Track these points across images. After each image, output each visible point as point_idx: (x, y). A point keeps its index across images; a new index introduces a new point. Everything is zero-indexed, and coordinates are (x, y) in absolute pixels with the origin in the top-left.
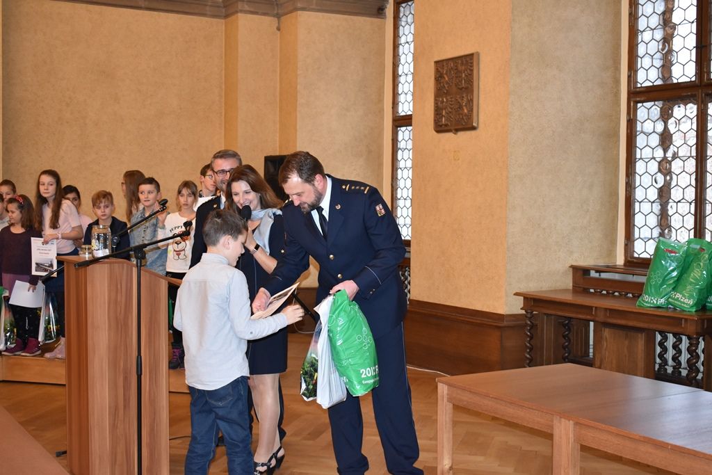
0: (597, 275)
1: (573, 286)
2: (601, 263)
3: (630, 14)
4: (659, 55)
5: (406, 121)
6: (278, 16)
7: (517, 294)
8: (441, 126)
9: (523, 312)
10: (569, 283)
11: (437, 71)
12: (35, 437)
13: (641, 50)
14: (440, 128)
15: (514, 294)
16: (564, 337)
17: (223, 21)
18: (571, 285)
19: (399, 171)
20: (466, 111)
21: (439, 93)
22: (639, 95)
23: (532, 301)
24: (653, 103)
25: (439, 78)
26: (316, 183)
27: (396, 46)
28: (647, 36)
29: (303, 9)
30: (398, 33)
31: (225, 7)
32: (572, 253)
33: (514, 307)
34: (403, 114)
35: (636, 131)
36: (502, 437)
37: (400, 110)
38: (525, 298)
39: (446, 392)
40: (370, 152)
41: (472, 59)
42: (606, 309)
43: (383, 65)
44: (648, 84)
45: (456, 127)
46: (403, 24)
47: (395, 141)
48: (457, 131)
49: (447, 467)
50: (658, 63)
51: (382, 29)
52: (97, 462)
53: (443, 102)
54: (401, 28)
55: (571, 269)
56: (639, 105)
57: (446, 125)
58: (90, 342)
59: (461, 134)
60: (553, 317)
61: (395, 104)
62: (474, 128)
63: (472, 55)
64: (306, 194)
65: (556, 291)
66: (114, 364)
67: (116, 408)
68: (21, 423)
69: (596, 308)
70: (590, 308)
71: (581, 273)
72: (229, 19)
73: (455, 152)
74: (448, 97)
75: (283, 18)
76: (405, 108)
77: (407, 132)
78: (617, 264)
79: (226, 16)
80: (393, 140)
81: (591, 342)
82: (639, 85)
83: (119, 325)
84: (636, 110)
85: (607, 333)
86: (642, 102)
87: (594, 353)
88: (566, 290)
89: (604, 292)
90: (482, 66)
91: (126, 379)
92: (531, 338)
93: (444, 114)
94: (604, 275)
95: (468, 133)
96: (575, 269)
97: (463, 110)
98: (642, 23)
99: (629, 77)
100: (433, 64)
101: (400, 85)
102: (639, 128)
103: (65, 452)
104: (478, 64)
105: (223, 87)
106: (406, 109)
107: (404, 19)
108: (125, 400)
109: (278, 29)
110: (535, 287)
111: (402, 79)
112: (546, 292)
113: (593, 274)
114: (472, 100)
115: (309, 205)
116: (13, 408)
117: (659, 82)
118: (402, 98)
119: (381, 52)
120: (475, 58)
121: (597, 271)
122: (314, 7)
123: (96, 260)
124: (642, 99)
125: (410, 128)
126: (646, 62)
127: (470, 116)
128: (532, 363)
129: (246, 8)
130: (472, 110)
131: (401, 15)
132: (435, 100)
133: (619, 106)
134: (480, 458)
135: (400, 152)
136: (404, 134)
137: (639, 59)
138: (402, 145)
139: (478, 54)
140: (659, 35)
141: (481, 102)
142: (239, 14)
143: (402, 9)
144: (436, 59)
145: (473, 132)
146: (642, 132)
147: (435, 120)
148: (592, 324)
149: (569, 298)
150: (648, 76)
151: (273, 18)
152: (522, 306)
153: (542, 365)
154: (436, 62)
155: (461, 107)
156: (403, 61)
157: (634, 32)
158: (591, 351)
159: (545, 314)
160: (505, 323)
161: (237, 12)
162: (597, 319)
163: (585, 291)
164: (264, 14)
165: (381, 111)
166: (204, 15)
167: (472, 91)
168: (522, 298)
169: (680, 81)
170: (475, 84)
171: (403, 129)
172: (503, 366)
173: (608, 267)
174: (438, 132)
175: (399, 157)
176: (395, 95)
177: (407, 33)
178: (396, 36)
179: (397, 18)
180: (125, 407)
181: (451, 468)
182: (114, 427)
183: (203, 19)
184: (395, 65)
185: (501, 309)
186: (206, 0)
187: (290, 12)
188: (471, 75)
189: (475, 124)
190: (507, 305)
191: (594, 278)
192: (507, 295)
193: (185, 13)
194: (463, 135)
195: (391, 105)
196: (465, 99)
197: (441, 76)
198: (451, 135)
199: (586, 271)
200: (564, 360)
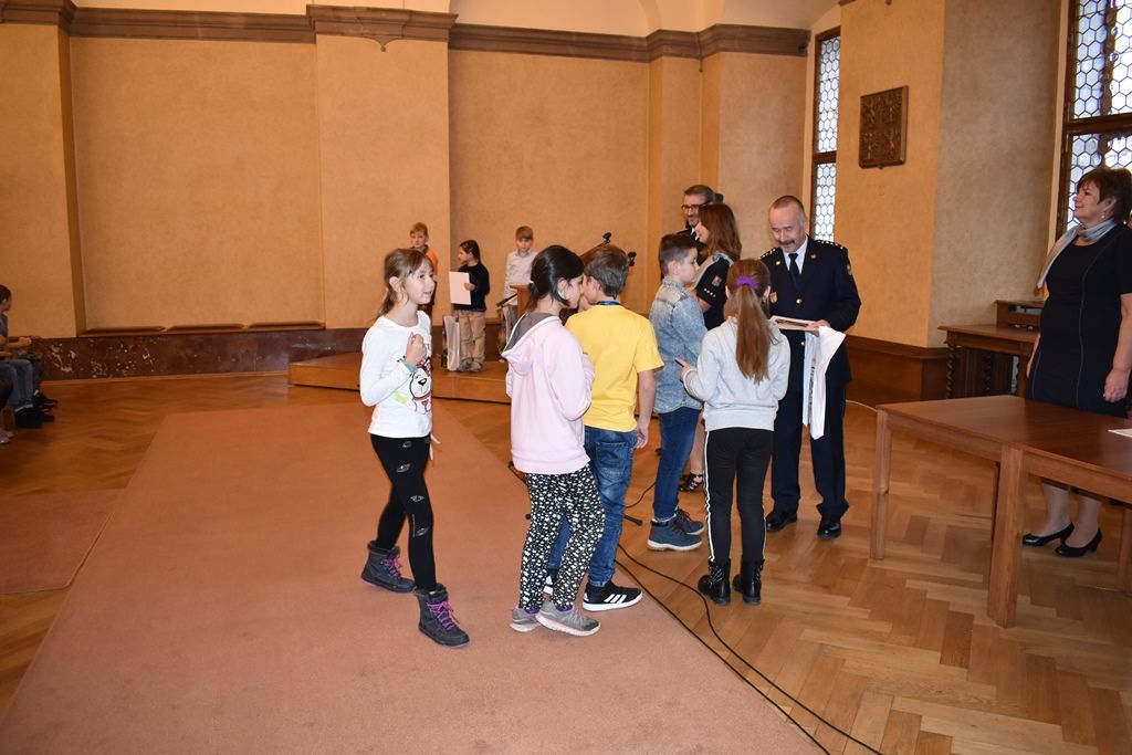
0: (1023, 311)
1: (998, 321)
2: (1026, 299)
3: (1069, 43)
4: (1098, 86)
5: (828, 157)
6: (701, 58)
7: (940, 328)
8: (866, 161)
9: (946, 346)
10: (993, 318)
11: (863, 106)
13: (1080, 80)
14: (865, 163)
15: (938, 328)
16: (987, 371)
17: (646, 65)
18: (996, 320)
19: (818, 208)
20: (892, 145)
21: (867, 126)
22: (1075, 127)
23: (954, 335)
24: (1090, 136)
25: (865, 113)
27: (817, 84)
28: (1086, 66)
29: (725, 50)
30: (820, 70)
31: (649, 51)
32: (997, 288)
33: (940, 341)
34: (823, 151)
35: (1071, 165)
36: (926, 465)
37: (820, 147)
38: (949, 332)
39: (885, 419)
41: (901, 93)
43: (803, 103)
44: (1085, 116)
45: (884, 162)
46: (825, 61)
47: (814, 177)
48: (882, 166)
49: (884, 491)
50: (1097, 94)
51: (804, 67)
53: (868, 137)
54: (823, 65)
55: (996, 305)
56: (1075, 138)
57: (872, 160)
59: (886, 169)
60: (976, 351)
61: (815, 141)
62: (901, 163)
63: (901, 89)
65: (979, 326)
69: (1024, 343)
70: (1018, 343)
71: (1006, 308)
72: (654, 63)
73: (880, 186)
74: (875, 132)
75: (706, 60)
76: (827, 144)
77: (828, 169)
79: (651, 60)
80: (812, 177)
81: (1014, 377)
82: (1076, 117)
84: (1071, 142)
86: (1079, 134)
88: (990, 326)
89: (1031, 327)
90: (910, 101)
92: (953, 371)
93: (870, 148)
94: (1029, 311)
95: (894, 168)
96: (1000, 305)
97: (890, 144)
98: (1081, 53)
99: (1065, 109)
100: (859, 100)
101: (821, 123)
102: (1074, 162)
104: (907, 98)
105: (648, 128)
106: (826, 146)
107: (826, 56)
109: (701, 70)
110: (956, 322)
111: (823, 117)
112: (971, 326)
113: (1019, 310)
114: (899, 135)
116: (466, 423)
117: (1097, 114)
118: (822, 136)
119: (803, 91)
120: (904, 91)
121: (1022, 307)
122: (737, 47)
124: (1079, 131)
125: (832, 164)
126: (1085, 93)
127: (896, 151)
129: (670, 50)
130: (899, 144)
131: (823, 52)
132: (861, 135)
133: (1053, 138)
134: (906, 485)
135: (819, 188)
136: (826, 173)
137: (1077, 90)
138: (821, 181)
139: (907, 88)
140: (1099, 65)
141: (909, 136)
142: (664, 58)
143: (824, 46)
144: (863, 94)
145: (900, 167)
146: (1077, 166)
147: (860, 155)
148: (1016, 360)
149: (992, 332)
150: (1085, 107)
151: (694, 60)
152: (945, 340)
153: (971, 396)
154: (862, 97)
155: (888, 142)
156: (824, 97)
157: (1072, 62)
158: (1013, 386)
159: (972, 349)
160: (926, 357)
161: (661, 55)
162: (1023, 354)
163: (1011, 326)
164: (687, 56)
165: (801, 149)
166: (630, 60)
167: (900, 126)
168: (945, 332)
169: (1122, 112)
170: (903, 117)
171: (824, 165)
173: (1033, 303)
174: (863, 167)
175: (818, 195)
176: (816, 132)
177: (831, 71)
178: (817, 74)
179: (818, 55)
181: (887, 492)
183: (629, 63)
184: (816, 103)
185: (923, 343)
186: (632, 45)
187: (713, 53)
188: (899, 109)
189: (902, 159)
190: (929, 337)
191: (1019, 314)
192: (930, 330)
193: (612, 58)
194: (890, 171)
195: (811, 143)
196: (892, 135)
197: (868, 112)
198: (877, 170)
199: (1012, 307)
200: (985, 394)
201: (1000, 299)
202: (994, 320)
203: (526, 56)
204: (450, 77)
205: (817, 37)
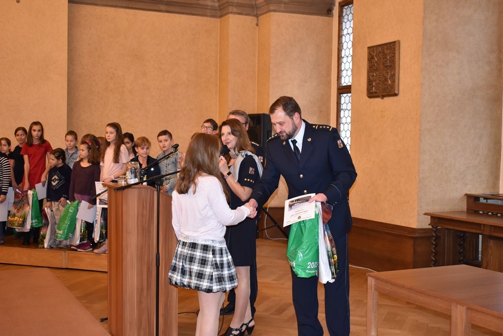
0: (485, 201)
1: (467, 209)
2: (488, 192)
5: (347, 89)
6: (257, 16)
7: (425, 214)
8: (372, 93)
9: (430, 227)
10: (464, 206)
11: (369, 54)
12: (87, 308)
14: (371, 95)
15: (424, 214)
16: (460, 245)
17: (219, 19)
18: (466, 208)
19: (342, 125)
20: (390, 82)
21: (371, 69)
23: (436, 219)
25: (371, 59)
26: (294, 119)
27: (340, 36)
29: (275, 11)
30: (342, 27)
31: (220, 10)
32: (466, 185)
33: (424, 223)
34: (345, 84)
36: (414, 317)
37: (343, 82)
38: (432, 217)
39: (373, 283)
40: (321, 111)
41: (394, 45)
42: (491, 226)
43: (331, 50)
45: (383, 94)
46: (345, 20)
47: (339, 104)
48: (383, 97)
51: (330, 24)
52: (128, 326)
53: (373, 76)
54: (344, 23)
55: (466, 197)
57: (376, 93)
58: (124, 243)
59: (386, 99)
60: (452, 231)
61: (339, 77)
62: (396, 95)
63: (395, 42)
64: (285, 125)
65: (455, 212)
66: (140, 258)
67: (142, 289)
68: (77, 298)
69: (484, 225)
70: (479, 225)
71: (473, 199)
72: (223, 18)
73: (382, 111)
74: (377, 73)
75: (260, 17)
76: (346, 81)
77: (347, 98)
78: (500, 193)
79: (221, 16)
80: (337, 103)
81: (480, 250)
83: (144, 231)
85: (492, 243)
87: (482, 257)
88: (462, 212)
89: (490, 214)
90: (401, 50)
91: (149, 269)
92: (436, 245)
93: (374, 84)
94: (490, 201)
95: (391, 98)
96: (469, 197)
97: (388, 81)
100: (366, 49)
101: (343, 64)
103: (106, 319)
104: (399, 49)
105: (219, 66)
107: (346, 17)
108: (148, 284)
109: (257, 25)
110: (438, 209)
111: (344, 60)
112: (447, 213)
113: (482, 200)
114: (394, 75)
115: (287, 134)
118: (344, 73)
119: (330, 41)
120: (397, 44)
121: (485, 199)
122: (282, 9)
123: (129, 186)
125: (349, 95)
127: (392, 86)
128: (436, 264)
129: (235, 10)
130: (394, 82)
131: (344, 14)
132: (368, 74)
134: (398, 332)
135: (342, 112)
136: (346, 99)
138: (343, 107)
139: (399, 42)
141: (401, 76)
142: (230, 15)
143: (344, 10)
144: (369, 46)
145: (395, 98)
147: (367, 89)
148: (480, 236)
149: (464, 217)
151: (253, 17)
152: (429, 223)
153: (444, 265)
154: (369, 48)
155: (386, 80)
156: (345, 46)
158: (480, 256)
159: (447, 229)
160: (417, 235)
161: (228, 13)
162: (485, 233)
163: (476, 212)
164: (247, 15)
165: (329, 83)
166: (206, 16)
167: (394, 69)
168: (430, 217)
170: (397, 63)
171: (345, 95)
172: (415, 266)
173: (493, 195)
174: (370, 97)
175: (342, 116)
176: (339, 71)
177: (348, 27)
178: (340, 29)
179: (341, 16)
180: (148, 288)
182: (140, 302)
183: (205, 18)
184: (340, 50)
185: (414, 225)
186: (207, 6)
187: (266, 13)
188: (394, 56)
189: (396, 92)
190: (418, 221)
191: (483, 204)
192: (418, 215)
193: (193, 14)
194: (388, 100)
195: (336, 79)
196: (389, 74)
197: (372, 58)
198: (378, 100)
199: (476, 198)
200: (460, 262)
201: (468, 193)
202: (465, 208)
203: (128, 11)
204: (69, 24)
205: (340, 3)
